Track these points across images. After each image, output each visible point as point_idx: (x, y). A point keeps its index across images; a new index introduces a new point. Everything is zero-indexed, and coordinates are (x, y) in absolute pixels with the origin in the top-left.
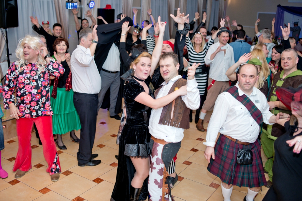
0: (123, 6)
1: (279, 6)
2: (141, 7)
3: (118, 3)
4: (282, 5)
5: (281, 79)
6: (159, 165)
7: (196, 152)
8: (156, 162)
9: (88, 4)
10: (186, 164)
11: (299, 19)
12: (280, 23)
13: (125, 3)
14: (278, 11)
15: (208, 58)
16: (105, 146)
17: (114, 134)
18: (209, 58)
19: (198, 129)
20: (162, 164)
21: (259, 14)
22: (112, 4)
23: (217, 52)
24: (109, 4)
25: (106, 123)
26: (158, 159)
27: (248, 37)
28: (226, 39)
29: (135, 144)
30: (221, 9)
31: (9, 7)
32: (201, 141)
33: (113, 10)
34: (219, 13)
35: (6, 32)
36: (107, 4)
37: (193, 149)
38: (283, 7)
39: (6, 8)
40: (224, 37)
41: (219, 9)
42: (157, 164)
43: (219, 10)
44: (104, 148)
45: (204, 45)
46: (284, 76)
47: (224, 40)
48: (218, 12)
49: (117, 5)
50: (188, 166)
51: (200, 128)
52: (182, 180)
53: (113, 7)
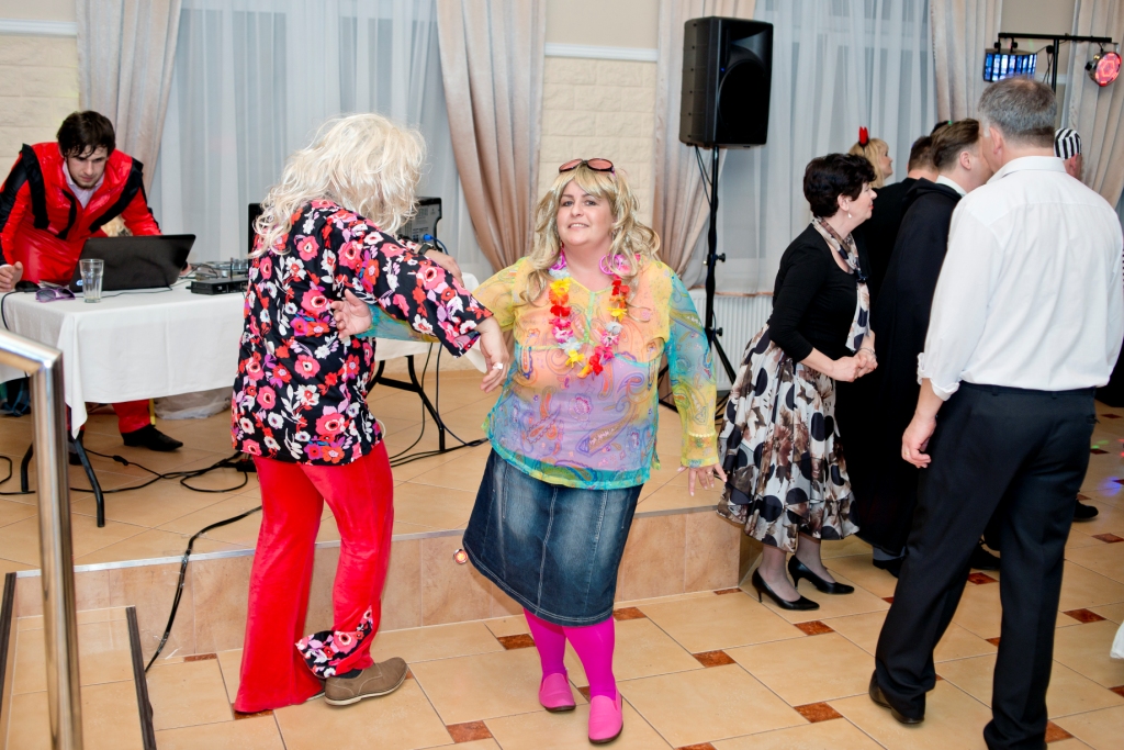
9: (1088, 67)
16: (1069, 736)
31: (733, 60)
35: (715, 164)
39: (724, 63)
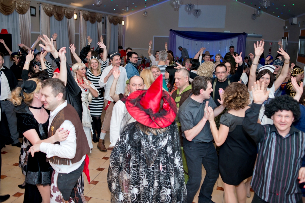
0: (21, 31)
1: (171, 30)
2: (40, 31)
3: (16, 28)
4: (173, 30)
5: (178, 96)
6: (55, 192)
7: (102, 171)
8: (53, 189)
10: (93, 184)
11: (188, 42)
12: (173, 45)
13: (23, 27)
14: (171, 34)
15: (101, 81)
16: (7, 176)
17: (16, 163)
18: (103, 81)
19: (101, 150)
20: (58, 191)
21: (155, 37)
22: (9, 29)
23: (109, 75)
24: (5, 28)
25: (7, 152)
26: (54, 187)
27: (146, 58)
28: (119, 62)
29: (36, 171)
30: (120, 33)
32: (106, 160)
33: (10, 35)
34: (119, 37)
36: (2, 29)
37: (99, 168)
38: (174, 31)
40: (117, 60)
41: (119, 33)
42: (54, 192)
43: (119, 35)
44: (6, 178)
45: (100, 69)
46: (180, 93)
47: (118, 63)
48: (117, 36)
49: (14, 30)
50: (95, 185)
51: (102, 149)
52: (89, 200)
53: (10, 32)
